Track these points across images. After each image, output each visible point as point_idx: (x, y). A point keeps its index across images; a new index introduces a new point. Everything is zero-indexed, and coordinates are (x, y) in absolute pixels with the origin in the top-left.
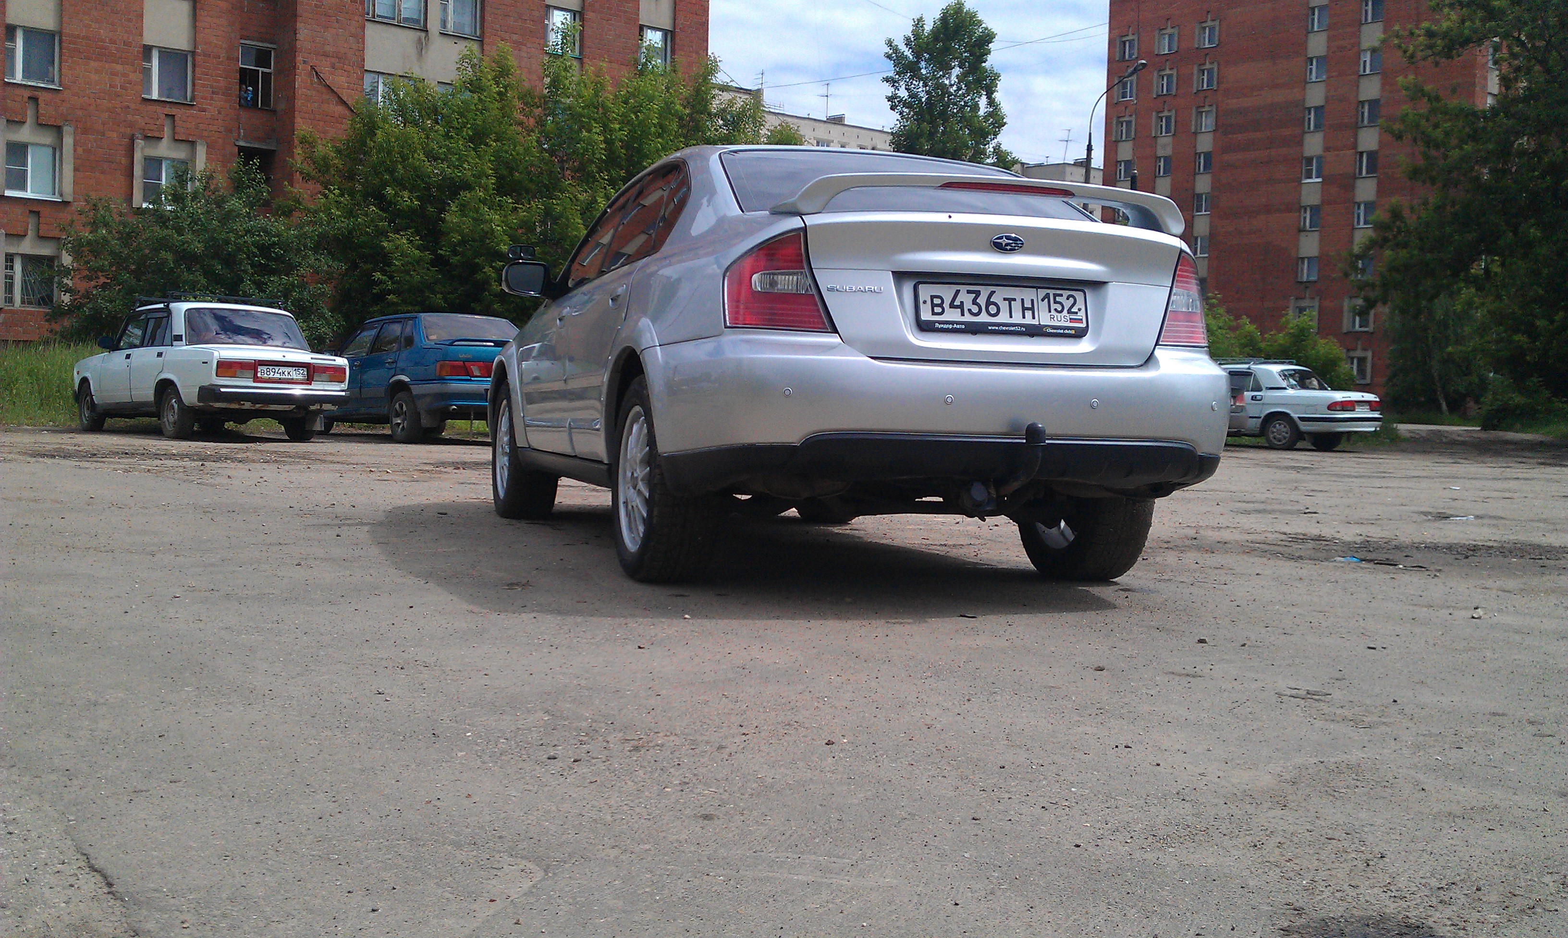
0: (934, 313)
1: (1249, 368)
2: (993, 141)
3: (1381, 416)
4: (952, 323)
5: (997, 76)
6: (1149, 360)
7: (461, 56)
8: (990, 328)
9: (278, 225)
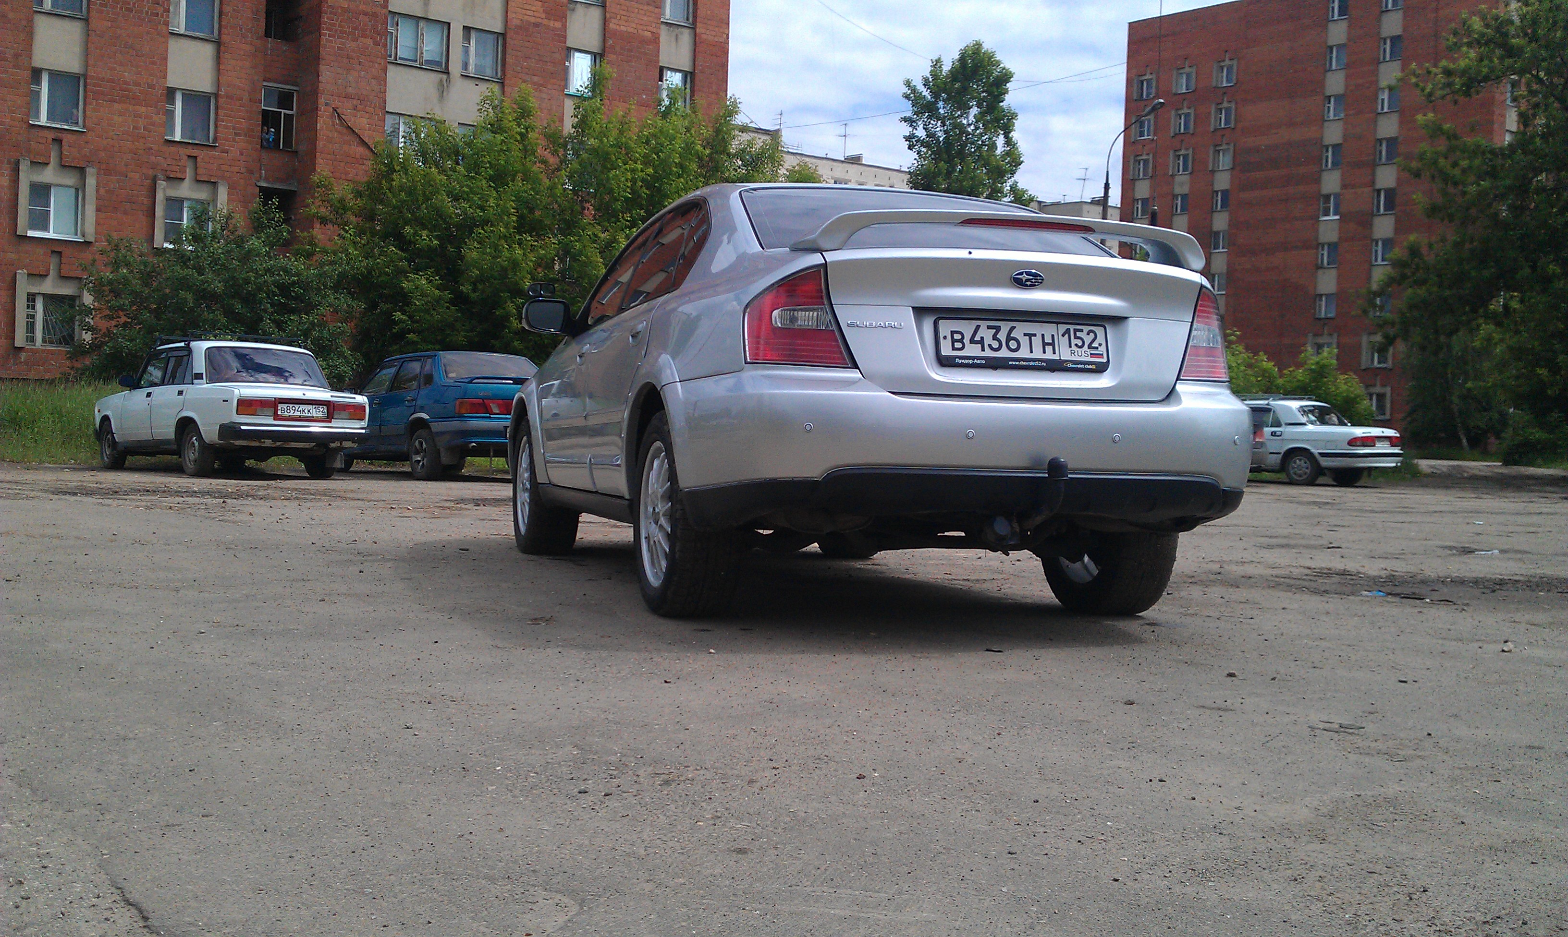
0: (954, 349)
1: (1268, 404)
2: (1009, 181)
3: (1401, 452)
4: (973, 358)
5: (1014, 116)
6: (1170, 395)
7: (482, 98)
8: (1010, 363)
9: (298, 265)
